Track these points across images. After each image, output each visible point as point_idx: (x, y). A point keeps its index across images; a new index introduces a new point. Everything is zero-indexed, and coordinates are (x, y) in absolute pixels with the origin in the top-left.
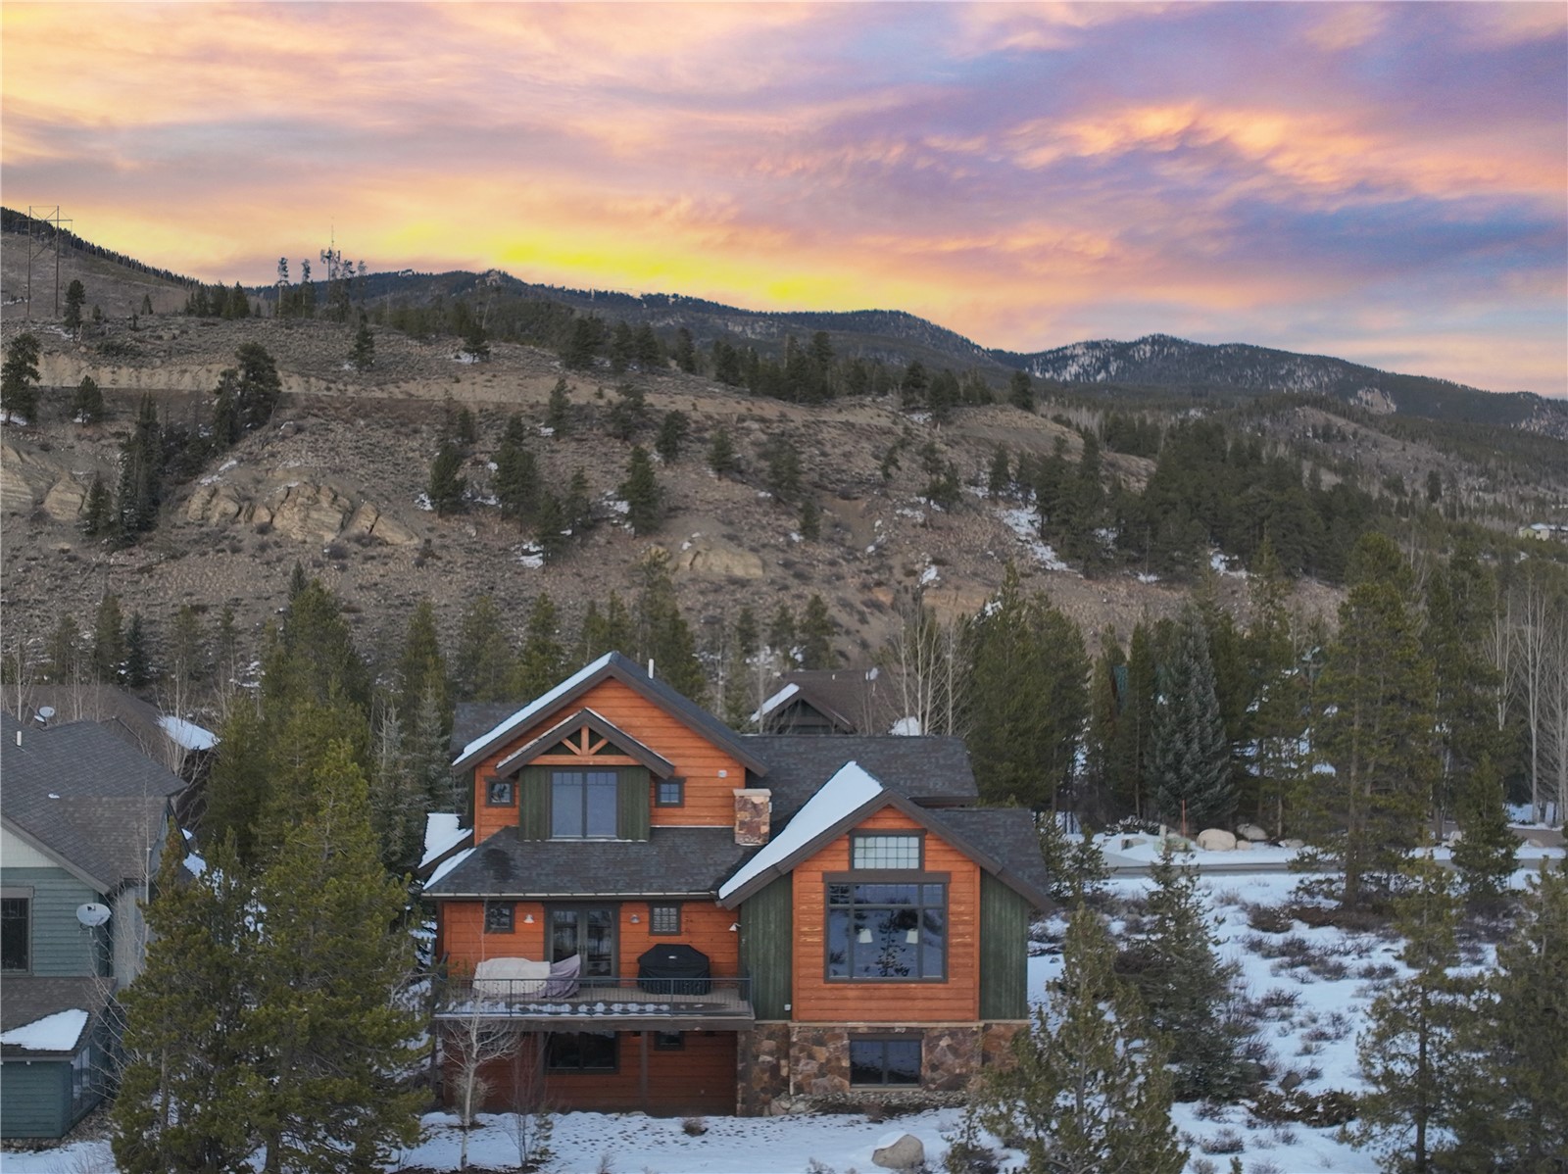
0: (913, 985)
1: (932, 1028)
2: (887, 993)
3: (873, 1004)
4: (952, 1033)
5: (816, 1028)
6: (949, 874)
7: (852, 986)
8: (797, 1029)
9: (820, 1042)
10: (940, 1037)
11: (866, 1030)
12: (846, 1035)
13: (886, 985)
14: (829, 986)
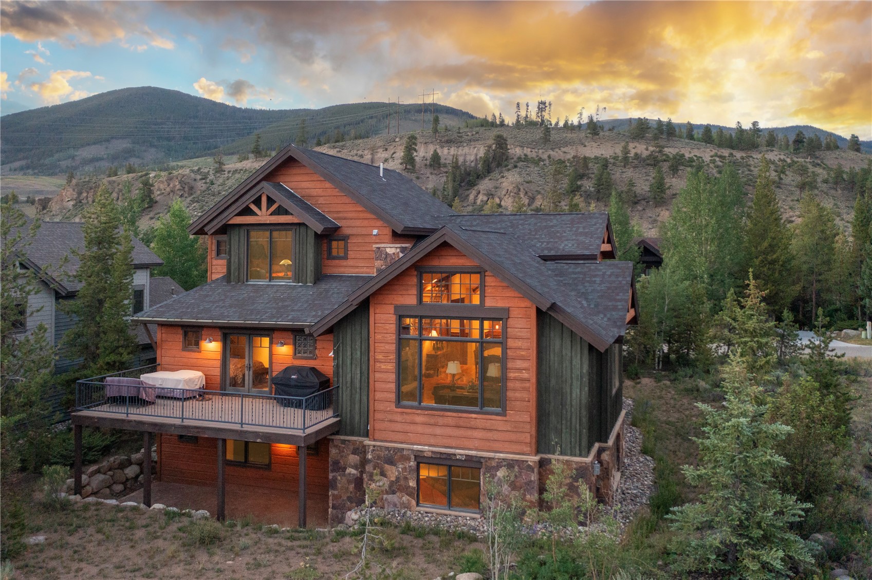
0: (474, 416)
1: (490, 458)
2: (450, 421)
3: (438, 431)
4: (510, 465)
5: (387, 448)
6: (508, 310)
7: (419, 411)
8: (371, 448)
9: (391, 462)
10: (498, 467)
11: (430, 454)
12: (413, 457)
13: (449, 414)
14: (399, 410)
